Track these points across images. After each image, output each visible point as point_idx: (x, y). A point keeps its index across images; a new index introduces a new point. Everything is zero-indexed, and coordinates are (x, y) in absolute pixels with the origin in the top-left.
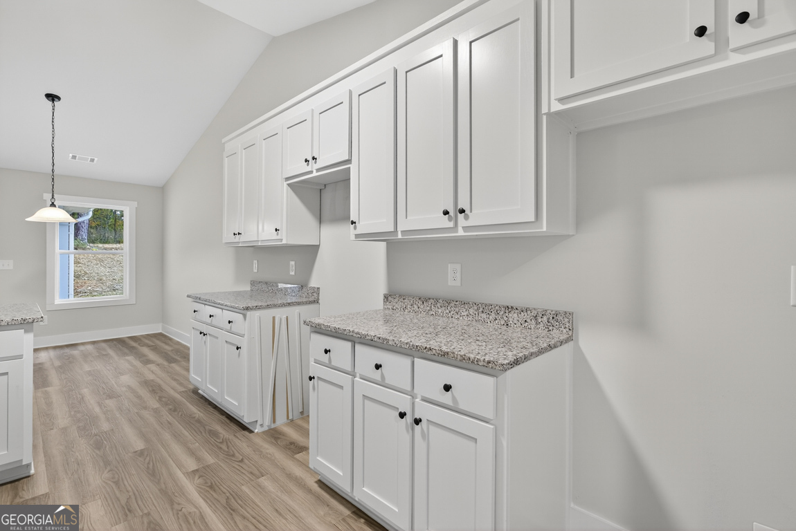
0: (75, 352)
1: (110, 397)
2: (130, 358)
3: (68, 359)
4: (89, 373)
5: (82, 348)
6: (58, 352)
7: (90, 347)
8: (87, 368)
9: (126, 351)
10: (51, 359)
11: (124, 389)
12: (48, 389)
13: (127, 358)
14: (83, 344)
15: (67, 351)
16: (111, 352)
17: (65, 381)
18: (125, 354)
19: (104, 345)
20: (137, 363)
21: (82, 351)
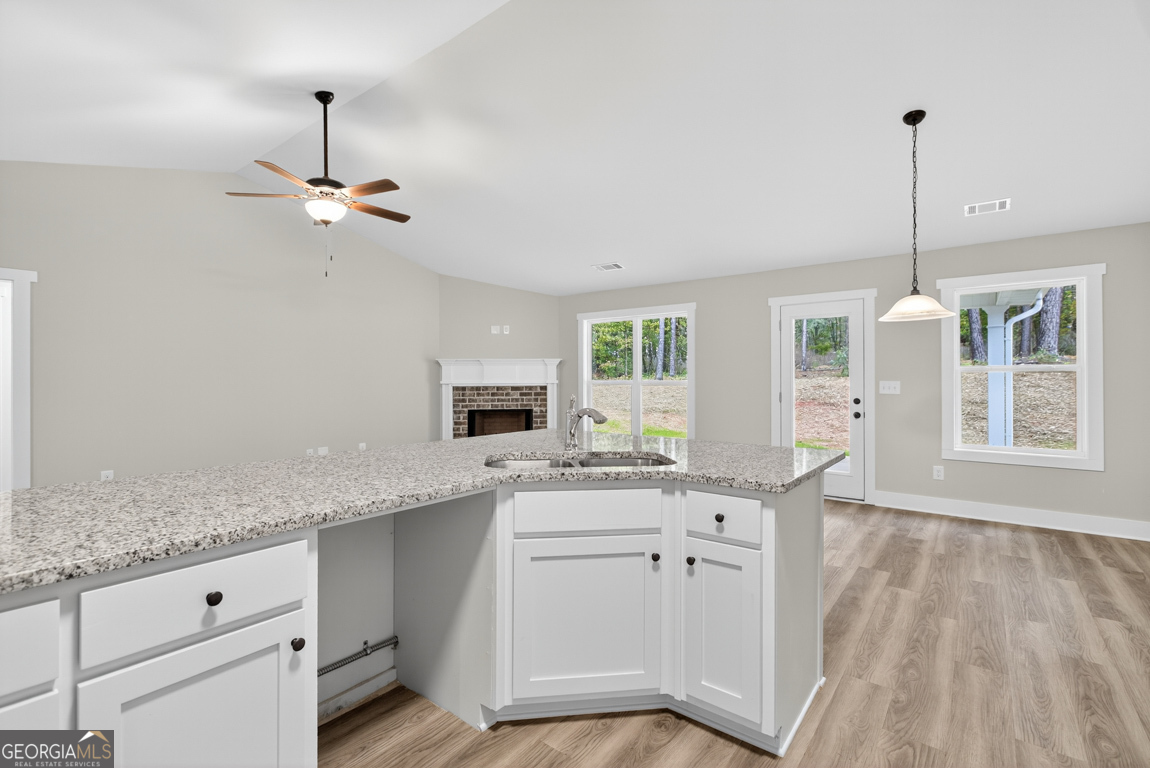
0: (977, 538)
1: (985, 662)
2: (1070, 585)
3: (959, 547)
4: (976, 589)
5: (990, 532)
6: (954, 528)
7: (1004, 535)
8: (978, 576)
9: (1068, 563)
10: (936, 538)
11: (1021, 657)
12: (902, 592)
13: (1062, 581)
14: (996, 525)
15: (966, 530)
16: (1037, 558)
17: (932, 586)
18: (1062, 572)
19: (1030, 537)
20: (1079, 603)
21: (989, 538)
